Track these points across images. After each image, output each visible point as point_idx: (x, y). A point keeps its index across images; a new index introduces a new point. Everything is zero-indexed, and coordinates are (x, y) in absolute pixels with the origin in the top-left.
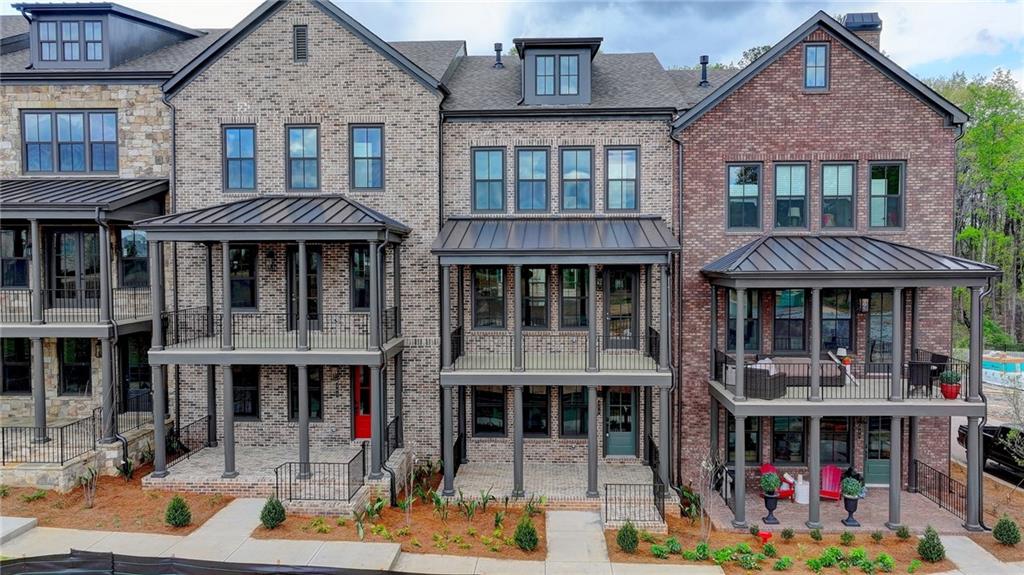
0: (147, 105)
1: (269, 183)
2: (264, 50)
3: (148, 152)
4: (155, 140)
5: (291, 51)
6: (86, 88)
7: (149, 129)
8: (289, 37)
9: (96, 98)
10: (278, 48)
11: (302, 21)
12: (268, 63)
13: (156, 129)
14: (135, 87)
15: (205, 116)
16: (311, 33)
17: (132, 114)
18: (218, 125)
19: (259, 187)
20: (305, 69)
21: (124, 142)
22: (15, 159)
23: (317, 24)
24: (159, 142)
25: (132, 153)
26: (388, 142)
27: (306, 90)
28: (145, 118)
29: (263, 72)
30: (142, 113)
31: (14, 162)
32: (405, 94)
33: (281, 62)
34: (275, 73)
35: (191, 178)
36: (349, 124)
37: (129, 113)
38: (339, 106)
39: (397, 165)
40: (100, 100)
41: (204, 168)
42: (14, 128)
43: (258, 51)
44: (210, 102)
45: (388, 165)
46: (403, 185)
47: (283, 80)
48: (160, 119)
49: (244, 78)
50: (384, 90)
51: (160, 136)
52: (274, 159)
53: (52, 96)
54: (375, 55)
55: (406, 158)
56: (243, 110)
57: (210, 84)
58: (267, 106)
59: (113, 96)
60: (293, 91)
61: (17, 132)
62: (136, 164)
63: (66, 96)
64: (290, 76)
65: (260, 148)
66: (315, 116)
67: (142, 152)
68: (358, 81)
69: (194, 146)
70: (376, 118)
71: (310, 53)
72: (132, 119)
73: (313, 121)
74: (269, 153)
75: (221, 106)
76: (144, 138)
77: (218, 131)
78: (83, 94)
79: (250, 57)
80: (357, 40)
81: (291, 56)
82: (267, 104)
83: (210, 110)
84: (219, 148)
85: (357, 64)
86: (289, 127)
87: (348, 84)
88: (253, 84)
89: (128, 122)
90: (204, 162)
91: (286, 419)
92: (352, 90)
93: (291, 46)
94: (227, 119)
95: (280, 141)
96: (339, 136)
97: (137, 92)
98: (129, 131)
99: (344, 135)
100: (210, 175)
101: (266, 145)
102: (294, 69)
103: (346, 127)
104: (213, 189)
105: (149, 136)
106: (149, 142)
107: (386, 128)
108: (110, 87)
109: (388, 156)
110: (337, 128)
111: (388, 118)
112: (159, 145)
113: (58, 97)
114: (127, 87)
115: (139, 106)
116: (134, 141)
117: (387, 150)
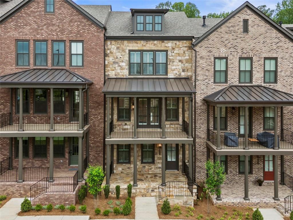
0: (179, 49)
1: (233, 80)
2: (231, 28)
3: (180, 67)
4: (182, 62)
5: (242, 29)
6: (156, 42)
7: (180, 58)
8: (242, 24)
9: (160, 46)
10: (237, 28)
11: (247, 17)
12: (233, 33)
13: (183, 58)
14: (175, 42)
15: (208, 54)
16: (250, 22)
17: (173, 52)
18: (213, 57)
19: (229, 82)
20: (247, 36)
21: (170, 63)
22: (127, 70)
23: (252, 19)
24: (184, 63)
25: (174, 67)
26: (279, 64)
27: (248, 44)
28: (179, 54)
29: (231, 37)
30: (178, 52)
31: (127, 71)
32: (286, 46)
33: (238, 33)
34: (236, 37)
35: (202, 78)
36: (264, 57)
37: (172, 52)
38: (260, 51)
39: (283, 74)
40: (161, 46)
41: (207, 74)
42: (126, 58)
43: (229, 29)
44: (210, 49)
45: (279, 74)
46: (285, 81)
47: (239, 40)
48: (185, 55)
49: (224, 40)
50: (278, 45)
51: (184, 61)
52: (235, 71)
53: (142, 45)
54: (275, 31)
55: (286, 71)
56: (223, 52)
57: (210, 41)
58: (232, 51)
59: (167, 45)
60: (243, 45)
61: (128, 59)
62: (174, 72)
63: (148, 45)
64: (242, 39)
65: (229, 66)
66: (251, 54)
67: (177, 67)
68: (268, 41)
69: (203, 66)
70: (275, 56)
71: (249, 30)
72: (173, 54)
73: (250, 56)
74: (233, 69)
75: (214, 50)
76: (178, 61)
77: (213, 60)
78: (155, 45)
79: (226, 31)
80: (268, 25)
81: (242, 31)
82: (232, 50)
83: (210, 52)
84: (213, 67)
85: (268, 34)
86: (241, 58)
87: (264, 42)
88: (227, 42)
89: (172, 55)
90: (207, 72)
91: (238, 173)
92: (265, 44)
93: (242, 27)
94: (217, 55)
95: (237, 64)
96: (260, 62)
97: (176, 44)
98: (172, 59)
99: (262, 62)
100: (209, 77)
101: (232, 66)
102: (243, 36)
103: (263, 59)
104: (210, 82)
105: (180, 61)
106: (180, 63)
107: (279, 59)
108: (165, 41)
109: (279, 70)
110: (260, 59)
111: (279, 56)
112: (184, 65)
113: (145, 46)
114: (172, 42)
115: (177, 49)
116: (174, 63)
117: (278, 68)
